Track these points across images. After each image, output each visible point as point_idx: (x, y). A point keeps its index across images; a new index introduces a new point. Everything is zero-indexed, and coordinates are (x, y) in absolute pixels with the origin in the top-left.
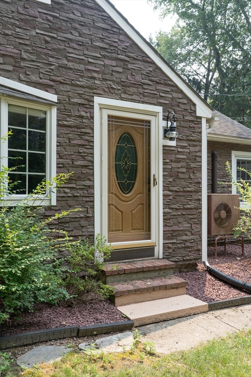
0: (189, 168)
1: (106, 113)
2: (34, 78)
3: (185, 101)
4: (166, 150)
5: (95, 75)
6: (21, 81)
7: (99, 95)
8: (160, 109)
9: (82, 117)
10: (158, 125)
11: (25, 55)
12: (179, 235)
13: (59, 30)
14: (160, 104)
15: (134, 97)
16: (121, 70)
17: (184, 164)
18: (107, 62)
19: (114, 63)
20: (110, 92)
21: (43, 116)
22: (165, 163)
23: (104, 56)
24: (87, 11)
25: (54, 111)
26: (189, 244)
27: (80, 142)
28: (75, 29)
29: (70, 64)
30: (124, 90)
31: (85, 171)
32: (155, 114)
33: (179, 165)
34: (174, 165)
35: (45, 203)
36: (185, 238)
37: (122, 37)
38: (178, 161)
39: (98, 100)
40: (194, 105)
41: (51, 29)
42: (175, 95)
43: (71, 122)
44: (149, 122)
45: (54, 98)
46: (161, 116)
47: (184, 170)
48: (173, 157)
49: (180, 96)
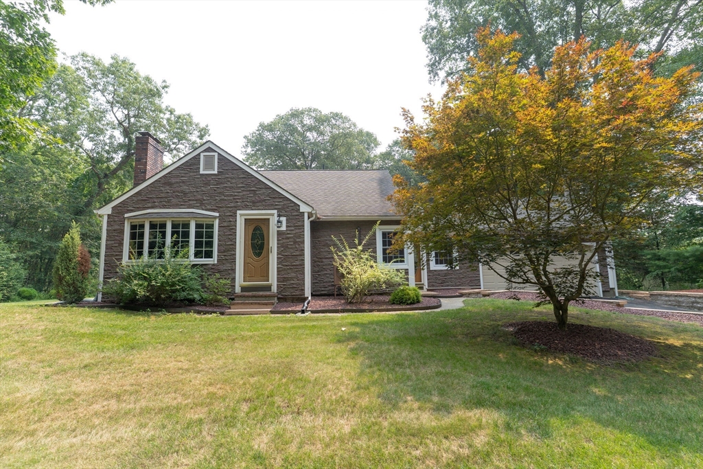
0: (295, 242)
1: (243, 218)
2: (208, 207)
3: (293, 205)
4: (279, 233)
5: (238, 200)
6: (203, 209)
7: (240, 210)
8: (275, 212)
9: (231, 221)
10: (274, 220)
11: (205, 198)
12: (290, 280)
13: (221, 183)
14: (275, 209)
15: (260, 208)
16: (252, 195)
17: (292, 240)
18: (244, 193)
19: (248, 193)
20: (246, 207)
21: (211, 223)
22: (278, 240)
23: (243, 191)
24: (235, 172)
25: (217, 221)
26: (295, 286)
27: (231, 233)
28: (229, 181)
29: (226, 198)
30: (254, 205)
31: (231, 247)
32: (273, 215)
33: (288, 241)
34: (284, 241)
35: (212, 263)
36: (292, 282)
37: (253, 179)
38: (288, 238)
39: (239, 212)
40: (299, 206)
41: (217, 184)
42: (285, 202)
43: (225, 224)
44: (269, 219)
45: (217, 214)
46: (276, 215)
47: (292, 243)
48: (284, 237)
49: (289, 202)
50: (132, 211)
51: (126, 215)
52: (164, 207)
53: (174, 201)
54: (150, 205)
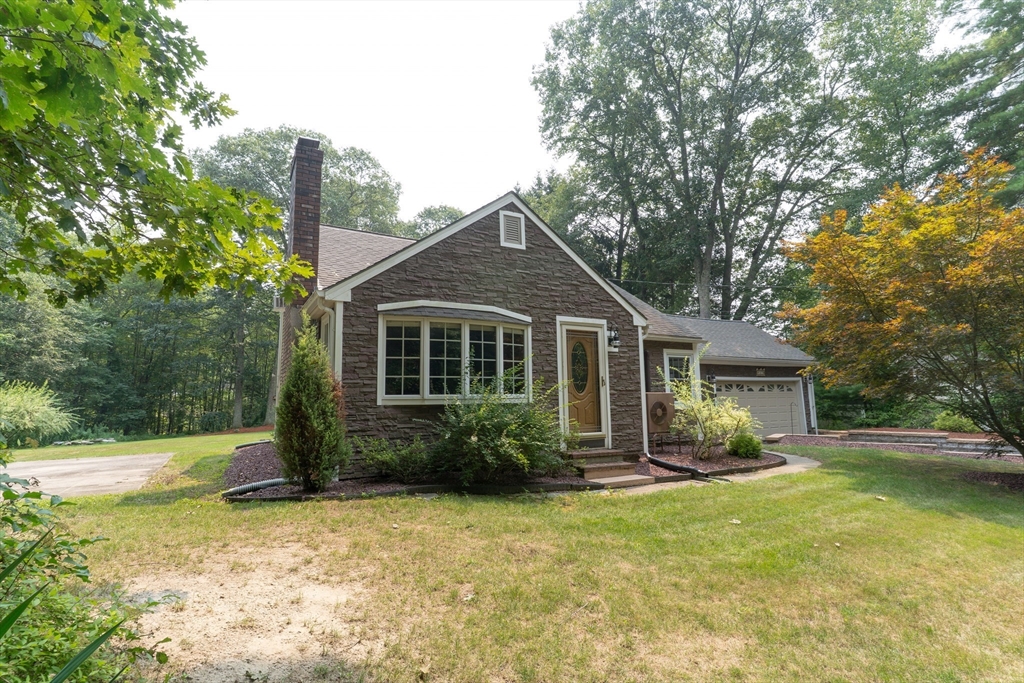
0: (629, 370)
1: (565, 328)
2: (516, 305)
3: (624, 313)
4: (611, 356)
5: (557, 299)
6: (507, 308)
7: (560, 314)
8: (604, 322)
9: (548, 332)
10: (604, 335)
11: (510, 289)
12: (624, 429)
13: (532, 267)
14: (604, 318)
15: (585, 314)
16: (574, 293)
17: (625, 367)
18: (565, 288)
19: (569, 288)
20: (567, 312)
21: (521, 333)
22: (610, 367)
23: (562, 284)
24: (549, 251)
25: (530, 329)
26: (632, 437)
27: (548, 352)
28: (542, 265)
29: (539, 293)
30: (576, 309)
31: (551, 375)
32: (601, 326)
33: (622, 368)
34: (617, 368)
35: (525, 401)
36: (629, 431)
37: (574, 267)
38: (620, 364)
39: (559, 318)
40: (632, 316)
41: (526, 268)
42: (616, 309)
43: (541, 337)
44: (596, 333)
45: (529, 319)
46: (605, 327)
47: (626, 372)
48: (616, 361)
49: (620, 309)
50: (389, 300)
51: (381, 307)
52: (447, 298)
53: (462, 288)
54: (422, 291)
